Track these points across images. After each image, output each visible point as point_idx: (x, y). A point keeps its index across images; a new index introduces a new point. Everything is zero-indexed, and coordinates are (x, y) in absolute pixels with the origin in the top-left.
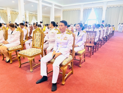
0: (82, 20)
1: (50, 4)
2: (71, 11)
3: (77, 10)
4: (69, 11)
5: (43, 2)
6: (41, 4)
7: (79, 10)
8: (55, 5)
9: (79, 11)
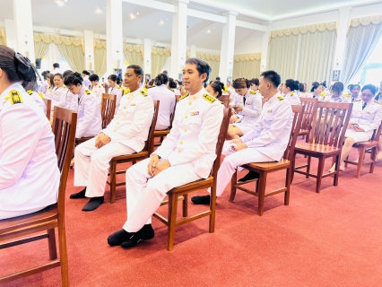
0: (340, 68)
1: (222, 12)
2: (300, 36)
3: (321, 29)
4: (293, 35)
5: (192, 5)
6: (184, 13)
7: (331, 29)
8: (241, 17)
9: (332, 31)
